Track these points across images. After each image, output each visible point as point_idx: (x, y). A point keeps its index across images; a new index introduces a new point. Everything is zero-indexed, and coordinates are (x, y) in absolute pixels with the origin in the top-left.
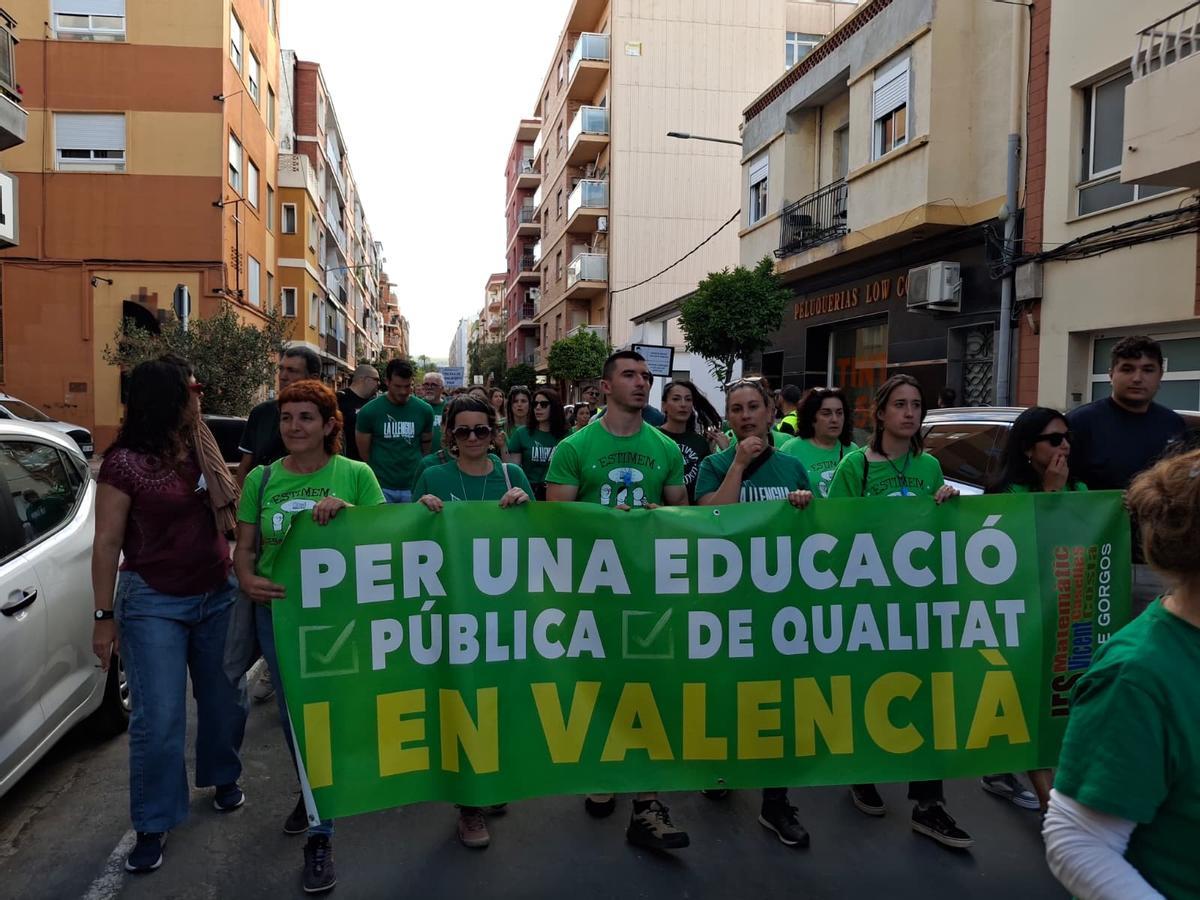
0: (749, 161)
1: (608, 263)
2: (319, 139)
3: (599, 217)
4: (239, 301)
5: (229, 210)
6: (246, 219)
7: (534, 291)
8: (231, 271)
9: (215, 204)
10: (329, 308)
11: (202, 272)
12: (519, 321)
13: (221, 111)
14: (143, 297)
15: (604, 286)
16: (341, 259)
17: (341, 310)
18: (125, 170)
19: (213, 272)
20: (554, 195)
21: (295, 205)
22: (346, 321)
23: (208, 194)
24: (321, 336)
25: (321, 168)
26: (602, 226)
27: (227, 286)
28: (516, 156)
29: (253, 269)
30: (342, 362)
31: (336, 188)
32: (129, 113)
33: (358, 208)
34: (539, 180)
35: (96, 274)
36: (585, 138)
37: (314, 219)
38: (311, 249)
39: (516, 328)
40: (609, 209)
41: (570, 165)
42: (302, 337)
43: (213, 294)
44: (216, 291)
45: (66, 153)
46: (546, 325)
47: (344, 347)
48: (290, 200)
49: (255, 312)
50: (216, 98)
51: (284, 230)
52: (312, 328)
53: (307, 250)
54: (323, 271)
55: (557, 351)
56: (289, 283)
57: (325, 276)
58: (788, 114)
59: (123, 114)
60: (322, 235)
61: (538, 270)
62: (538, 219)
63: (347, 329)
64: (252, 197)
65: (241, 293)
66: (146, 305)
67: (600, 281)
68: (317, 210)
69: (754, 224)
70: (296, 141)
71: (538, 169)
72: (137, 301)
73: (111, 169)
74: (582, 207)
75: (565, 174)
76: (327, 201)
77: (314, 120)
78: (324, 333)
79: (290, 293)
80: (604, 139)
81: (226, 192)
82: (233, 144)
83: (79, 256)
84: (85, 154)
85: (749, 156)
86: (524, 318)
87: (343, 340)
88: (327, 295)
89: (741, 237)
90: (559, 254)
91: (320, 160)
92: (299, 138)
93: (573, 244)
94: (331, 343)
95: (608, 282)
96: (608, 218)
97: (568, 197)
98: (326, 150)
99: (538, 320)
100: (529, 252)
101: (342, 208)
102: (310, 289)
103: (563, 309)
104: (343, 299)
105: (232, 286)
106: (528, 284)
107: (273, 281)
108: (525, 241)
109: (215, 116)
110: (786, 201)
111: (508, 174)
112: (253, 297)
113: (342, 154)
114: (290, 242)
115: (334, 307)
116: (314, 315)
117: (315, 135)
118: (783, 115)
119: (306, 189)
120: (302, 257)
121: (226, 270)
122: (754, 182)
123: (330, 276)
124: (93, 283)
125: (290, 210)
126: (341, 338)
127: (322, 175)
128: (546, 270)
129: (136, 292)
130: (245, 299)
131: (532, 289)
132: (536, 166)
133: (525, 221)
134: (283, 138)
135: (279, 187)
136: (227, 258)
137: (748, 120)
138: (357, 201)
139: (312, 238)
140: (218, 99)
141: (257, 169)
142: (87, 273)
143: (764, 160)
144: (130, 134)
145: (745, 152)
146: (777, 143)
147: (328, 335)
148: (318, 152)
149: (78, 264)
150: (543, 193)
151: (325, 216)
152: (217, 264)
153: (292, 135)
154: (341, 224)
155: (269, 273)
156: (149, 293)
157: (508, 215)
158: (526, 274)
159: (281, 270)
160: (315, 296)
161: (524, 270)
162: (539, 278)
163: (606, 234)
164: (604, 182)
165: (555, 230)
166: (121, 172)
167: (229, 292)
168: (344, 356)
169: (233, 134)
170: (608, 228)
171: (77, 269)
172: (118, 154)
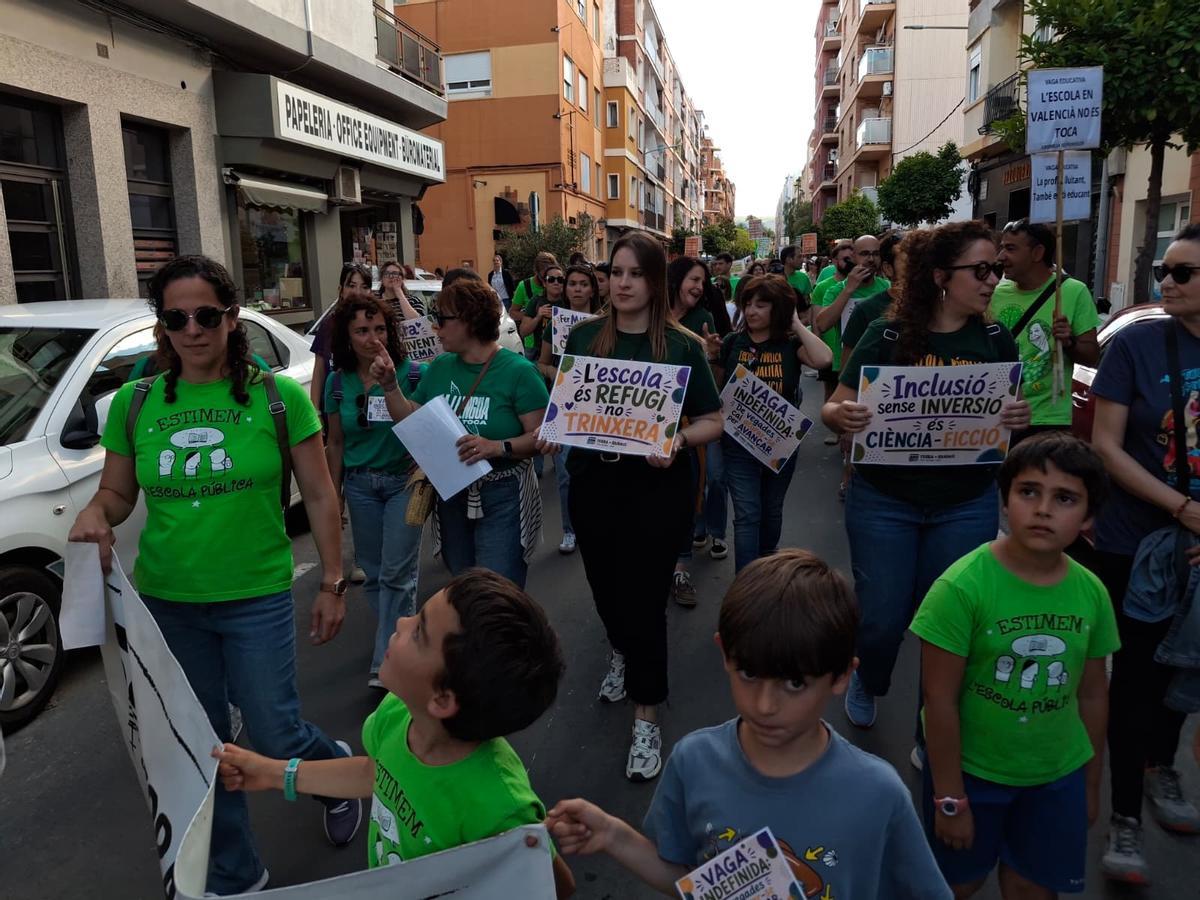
0: (971, 47)
1: (892, 125)
2: (637, 37)
3: (884, 82)
4: (574, 192)
5: (564, 120)
6: (579, 122)
7: (834, 153)
8: (568, 168)
9: (555, 117)
10: (648, 186)
11: (547, 172)
12: (821, 182)
13: (557, 40)
14: (508, 194)
15: (887, 148)
16: (660, 138)
17: (659, 186)
18: (492, 95)
19: (555, 171)
20: (849, 60)
21: (617, 102)
22: (664, 194)
23: (549, 110)
24: (641, 212)
25: (640, 62)
26: (886, 91)
27: (565, 181)
28: (824, 18)
29: (584, 164)
30: (660, 233)
31: (654, 74)
32: (493, 50)
33: (678, 83)
34: (840, 41)
35: (476, 178)
36: (872, 8)
37: (633, 111)
38: (631, 139)
39: (819, 189)
40: (893, 74)
41: (862, 32)
42: (622, 215)
43: (555, 189)
44: (557, 186)
45: (453, 86)
46: (841, 186)
47: (662, 219)
48: (612, 97)
49: (589, 199)
50: (553, 30)
51: (609, 125)
52: (632, 207)
53: (627, 140)
54: (642, 155)
55: (829, 215)
56: (613, 170)
57: (644, 158)
58: (994, 9)
59: (489, 51)
60: (640, 122)
61: (837, 132)
62: (838, 80)
63: (665, 202)
64: (582, 103)
65: (575, 185)
66: (510, 200)
67: (884, 144)
68: (635, 101)
69: (973, 102)
70: (618, 41)
71: (839, 30)
72: (504, 197)
73: (482, 95)
74: (868, 74)
75: (857, 41)
76: (645, 90)
77: (633, 20)
78: (643, 209)
79: (614, 178)
80: (890, 7)
81: (563, 105)
82: (566, 63)
83: (464, 167)
84: (463, 85)
85: (972, 41)
86: (826, 179)
87: (661, 213)
88: (645, 175)
89: (965, 113)
90: (852, 118)
91: (639, 55)
92: (621, 38)
93: (864, 108)
94: (650, 218)
95: (891, 144)
96: (892, 82)
97: (859, 63)
98: (644, 44)
99: (836, 181)
100: (832, 113)
101: (660, 91)
102: (630, 173)
103: (852, 172)
104: (661, 175)
105: (569, 181)
106: (830, 145)
107: (600, 169)
108: (829, 102)
109: (554, 44)
110: (990, 86)
111: (817, 35)
112: (585, 187)
113: (660, 40)
114: (613, 135)
115: (653, 184)
116: (634, 195)
117: (634, 33)
118: (990, 9)
119: (626, 87)
120: (623, 147)
121: (564, 168)
122: (973, 67)
123: (649, 157)
124: (475, 186)
125: (613, 106)
126: (659, 211)
127: (641, 69)
128: (843, 132)
129: (503, 191)
130: (578, 189)
131: (832, 151)
132: (839, 27)
133: (828, 84)
134: (608, 40)
135: (605, 88)
136: (565, 159)
137: (972, 10)
138: (676, 79)
139: (631, 128)
140: (554, 30)
141: (586, 78)
142: (470, 178)
143: (978, 49)
144: (494, 66)
145: (970, 38)
146: (986, 34)
147: (646, 210)
148: (637, 46)
149: (462, 171)
150: (843, 57)
151: (644, 104)
152: (557, 165)
153: (615, 36)
154: (660, 107)
155: (597, 164)
156: (512, 191)
157: (816, 77)
158: (828, 136)
159: (608, 159)
160: (633, 179)
161: (827, 132)
162: (837, 138)
163: (891, 97)
164: (889, 50)
165: (850, 94)
166: (488, 97)
167: (567, 186)
168: (662, 227)
169: (566, 56)
170: (892, 92)
171: (462, 176)
172: (486, 83)
